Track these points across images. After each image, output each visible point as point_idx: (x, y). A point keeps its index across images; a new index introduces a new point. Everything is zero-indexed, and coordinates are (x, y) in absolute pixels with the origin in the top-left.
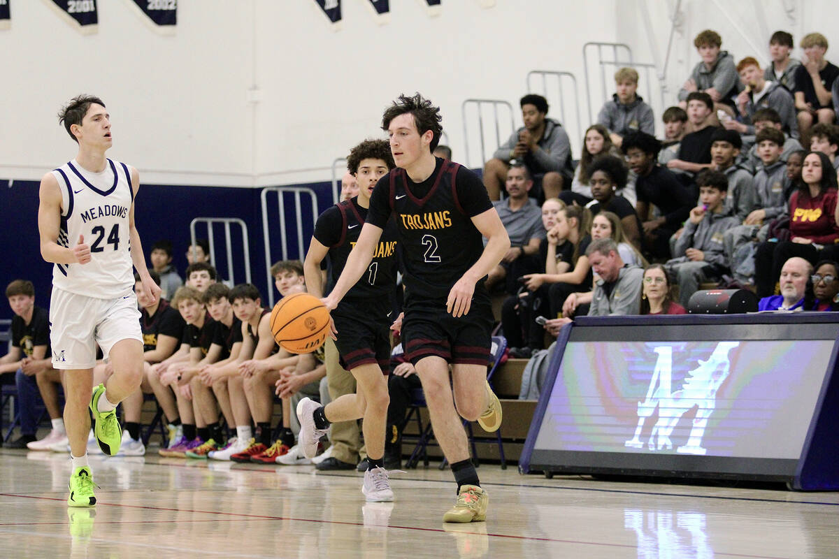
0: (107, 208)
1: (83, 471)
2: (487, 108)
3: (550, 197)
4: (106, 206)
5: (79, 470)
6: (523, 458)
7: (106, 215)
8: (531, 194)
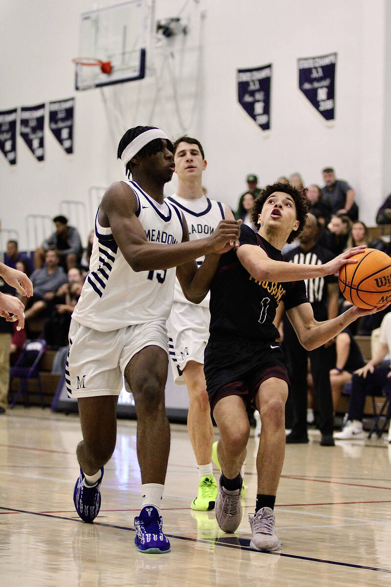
0: (200, 226)
1: (207, 480)
2: (39, 221)
3: (72, 268)
4: (198, 225)
5: (203, 479)
6: (54, 403)
7: (199, 232)
8: (60, 264)
